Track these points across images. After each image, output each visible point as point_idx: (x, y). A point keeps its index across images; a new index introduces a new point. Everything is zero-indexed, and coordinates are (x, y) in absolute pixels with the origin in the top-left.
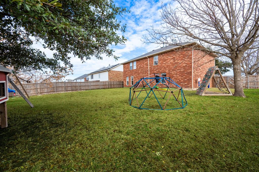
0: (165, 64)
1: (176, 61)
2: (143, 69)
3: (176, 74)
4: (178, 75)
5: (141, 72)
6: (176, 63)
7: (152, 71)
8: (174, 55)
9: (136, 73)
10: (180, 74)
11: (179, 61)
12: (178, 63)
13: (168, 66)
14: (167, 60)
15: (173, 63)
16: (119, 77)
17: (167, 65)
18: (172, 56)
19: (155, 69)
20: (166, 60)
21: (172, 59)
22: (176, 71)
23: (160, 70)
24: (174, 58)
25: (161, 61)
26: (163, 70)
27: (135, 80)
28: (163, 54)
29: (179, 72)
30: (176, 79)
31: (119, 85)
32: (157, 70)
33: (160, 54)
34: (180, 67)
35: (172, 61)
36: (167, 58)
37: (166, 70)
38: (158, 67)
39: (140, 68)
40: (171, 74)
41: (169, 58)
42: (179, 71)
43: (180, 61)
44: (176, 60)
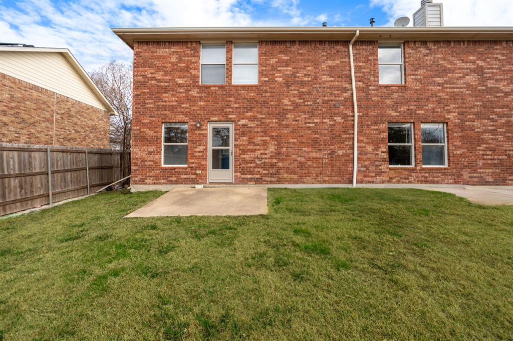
0: (439, 85)
1: (491, 83)
2: (309, 93)
3: (493, 132)
4: (501, 138)
5: (296, 106)
6: (490, 91)
7: (375, 106)
8: (479, 59)
9: (250, 105)
10: (509, 135)
11: (501, 86)
12: (499, 90)
13: (454, 97)
14: (453, 71)
15: (479, 88)
16: (33, 124)
17: (448, 90)
18: (473, 62)
19: (388, 102)
20: (446, 71)
21: (474, 71)
22: (492, 120)
23: (419, 108)
24: (479, 71)
25: (421, 72)
26: (433, 109)
27: (250, 142)
28: (430, 45)
29: (503, 125)
30: (494, 150)
31: (69, 175)
32: (404, 108)
33: (415, 42)
34: (507, 107)
35: (472, 79)
36: (451, 63)
37: (449, 112)
38: (407, 94)
39: (288, 84)
40: (472, 128)
41: (460, 64)
42: (503, 120)
43: (504, 86)
44: (490, 79)
